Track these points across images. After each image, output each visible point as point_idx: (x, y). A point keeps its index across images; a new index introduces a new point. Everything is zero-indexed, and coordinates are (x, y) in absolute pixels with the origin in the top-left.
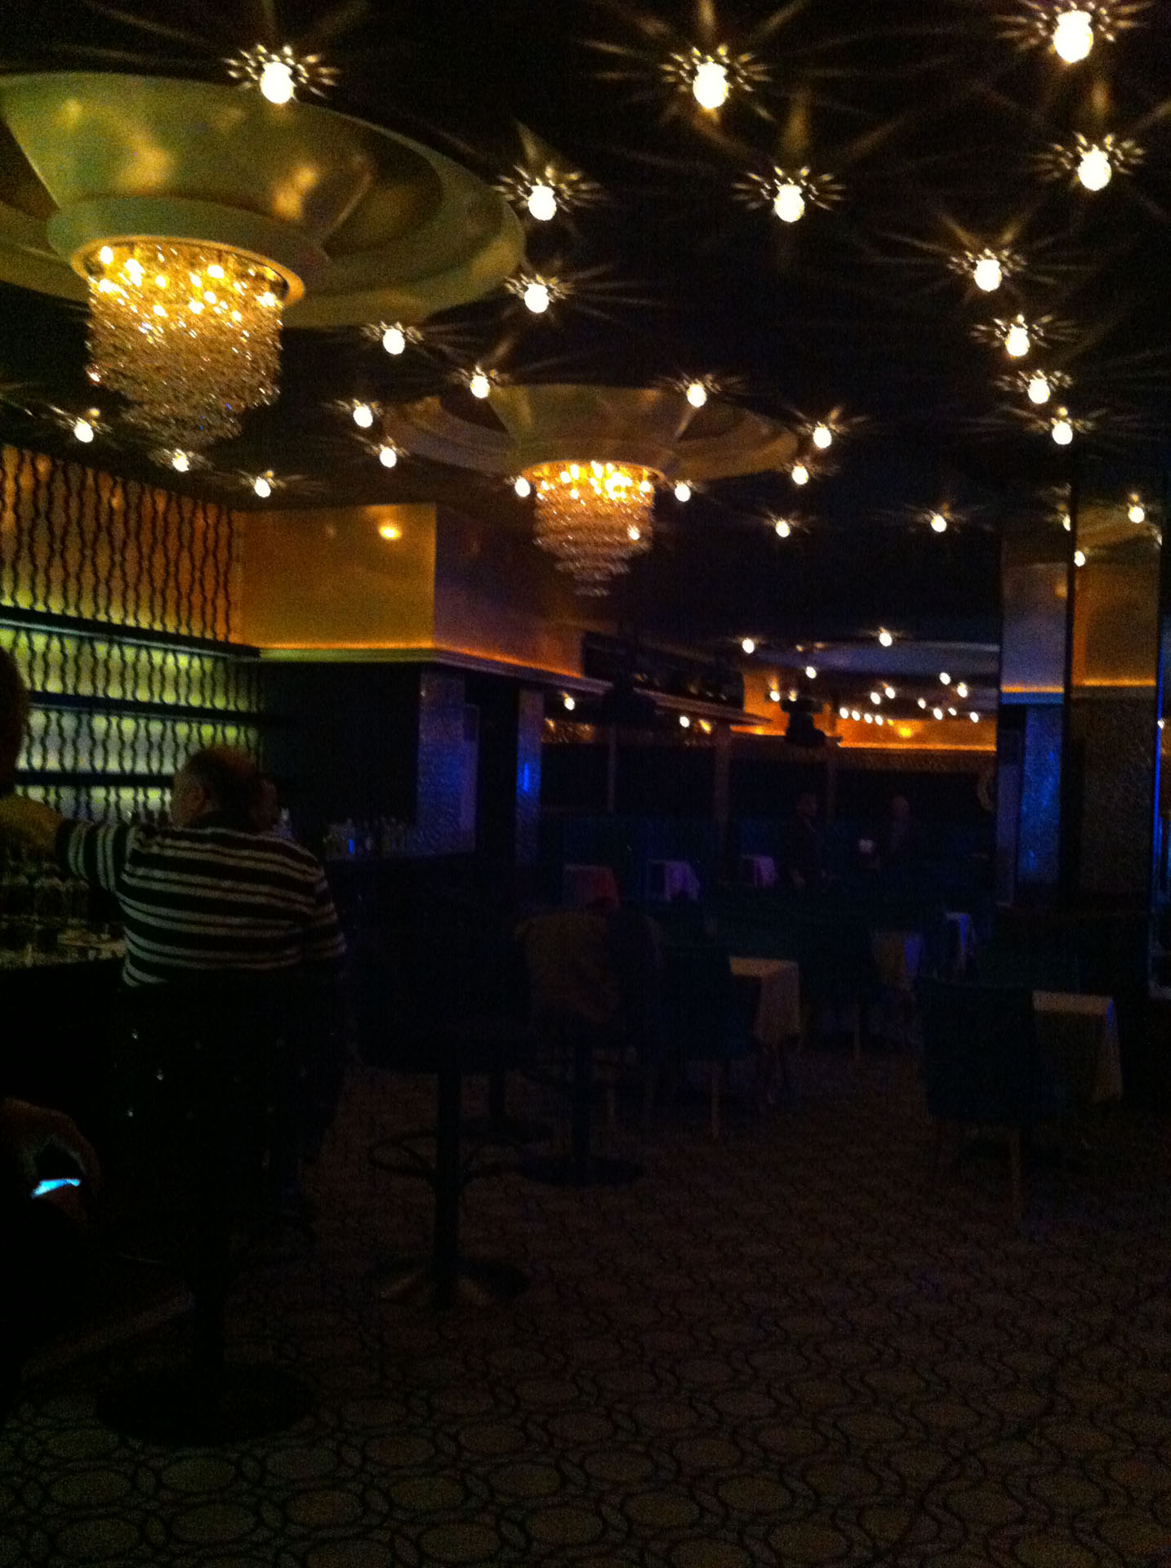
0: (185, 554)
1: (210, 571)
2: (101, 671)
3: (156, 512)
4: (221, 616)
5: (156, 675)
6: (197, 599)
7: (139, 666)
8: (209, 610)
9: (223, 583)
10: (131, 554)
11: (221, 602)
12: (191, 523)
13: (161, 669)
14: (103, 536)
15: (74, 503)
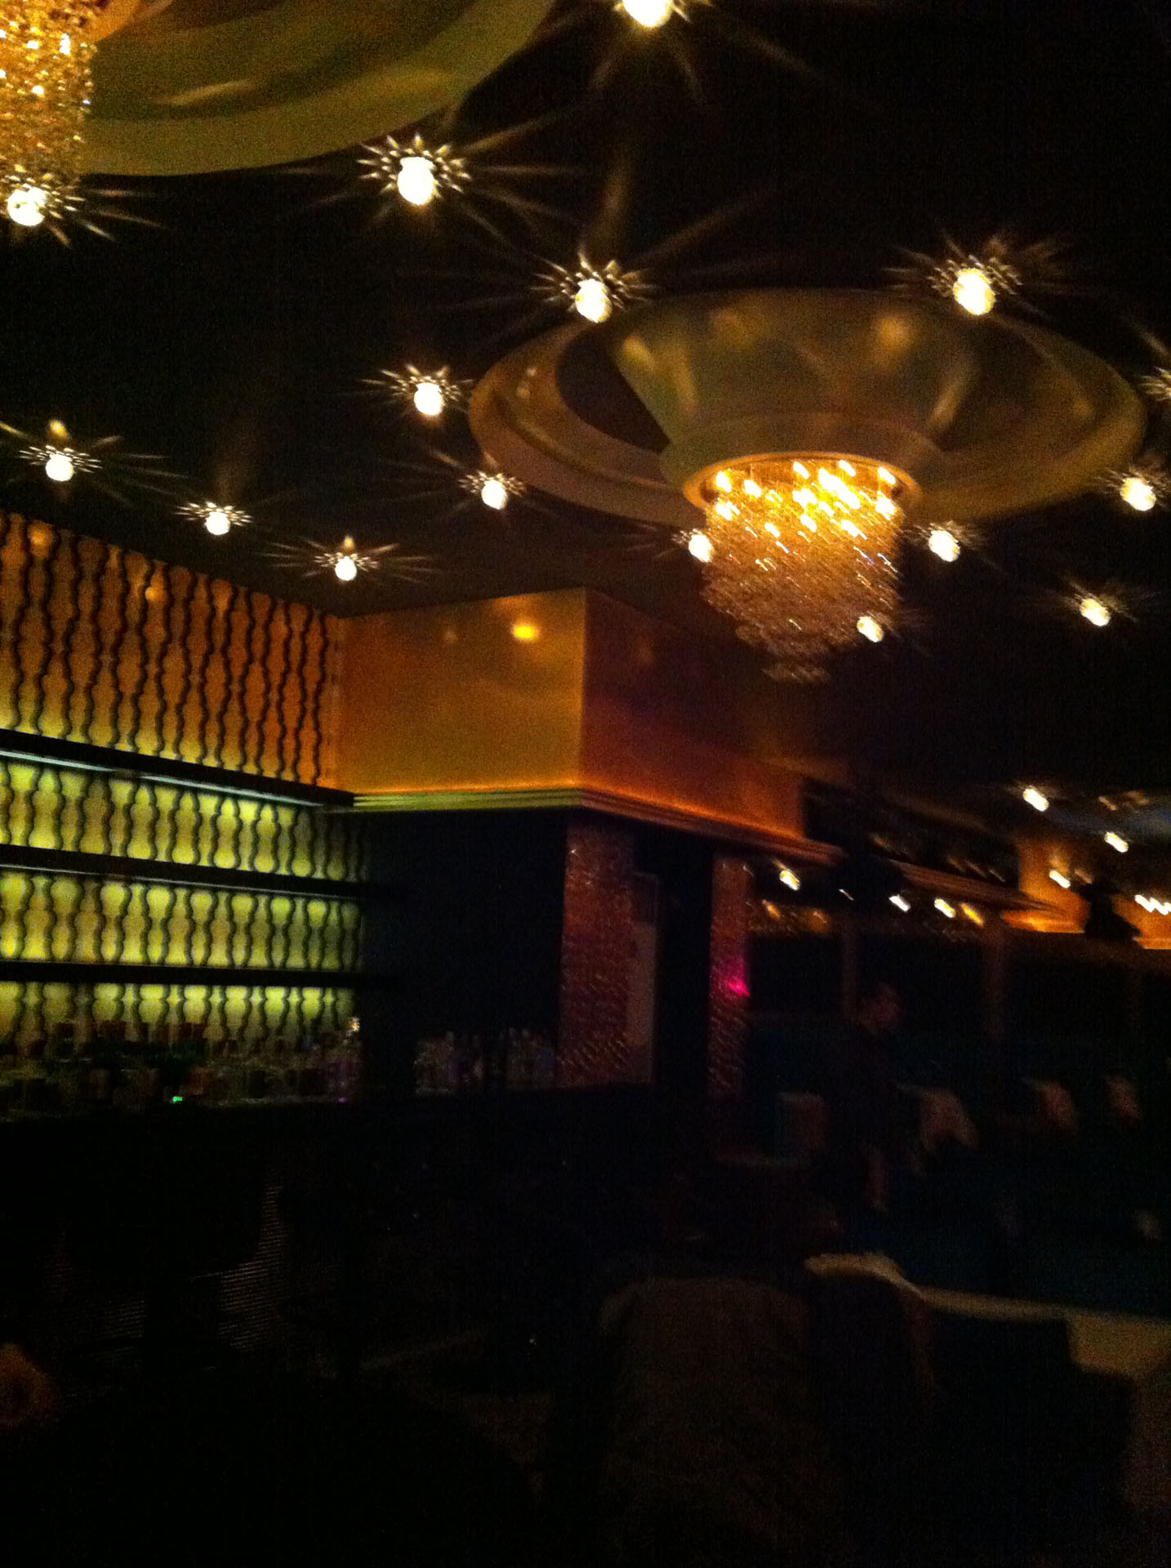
0: (256, 669)
1: (292, 692)
2: (119, 821)
3: (214, 610)
4: (307, 754)
5: (204, 829)
6: (272, 727)
7: (180, 815)
8: (290, 743)
9: (312, 707)
10: (174, 663)
11: (308, 736)
12: (266, 628)
13: (214, 820)
14: (132, 638)
15: (87, 592)
